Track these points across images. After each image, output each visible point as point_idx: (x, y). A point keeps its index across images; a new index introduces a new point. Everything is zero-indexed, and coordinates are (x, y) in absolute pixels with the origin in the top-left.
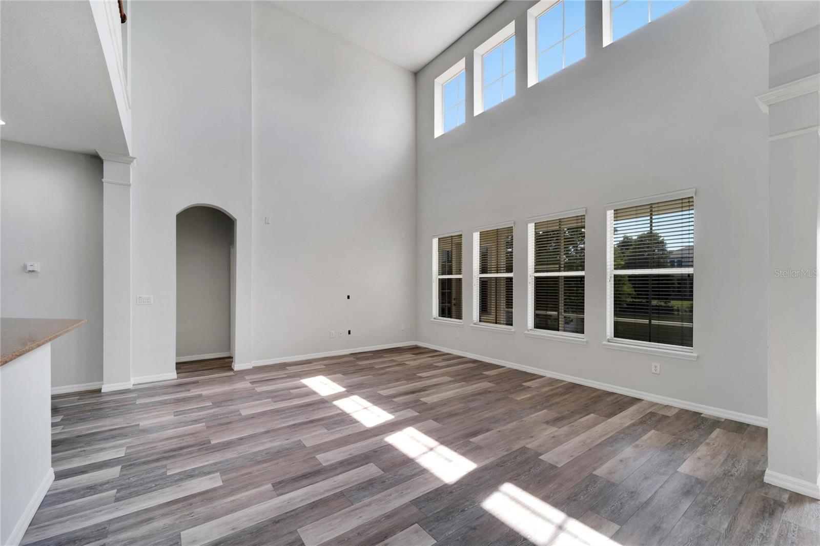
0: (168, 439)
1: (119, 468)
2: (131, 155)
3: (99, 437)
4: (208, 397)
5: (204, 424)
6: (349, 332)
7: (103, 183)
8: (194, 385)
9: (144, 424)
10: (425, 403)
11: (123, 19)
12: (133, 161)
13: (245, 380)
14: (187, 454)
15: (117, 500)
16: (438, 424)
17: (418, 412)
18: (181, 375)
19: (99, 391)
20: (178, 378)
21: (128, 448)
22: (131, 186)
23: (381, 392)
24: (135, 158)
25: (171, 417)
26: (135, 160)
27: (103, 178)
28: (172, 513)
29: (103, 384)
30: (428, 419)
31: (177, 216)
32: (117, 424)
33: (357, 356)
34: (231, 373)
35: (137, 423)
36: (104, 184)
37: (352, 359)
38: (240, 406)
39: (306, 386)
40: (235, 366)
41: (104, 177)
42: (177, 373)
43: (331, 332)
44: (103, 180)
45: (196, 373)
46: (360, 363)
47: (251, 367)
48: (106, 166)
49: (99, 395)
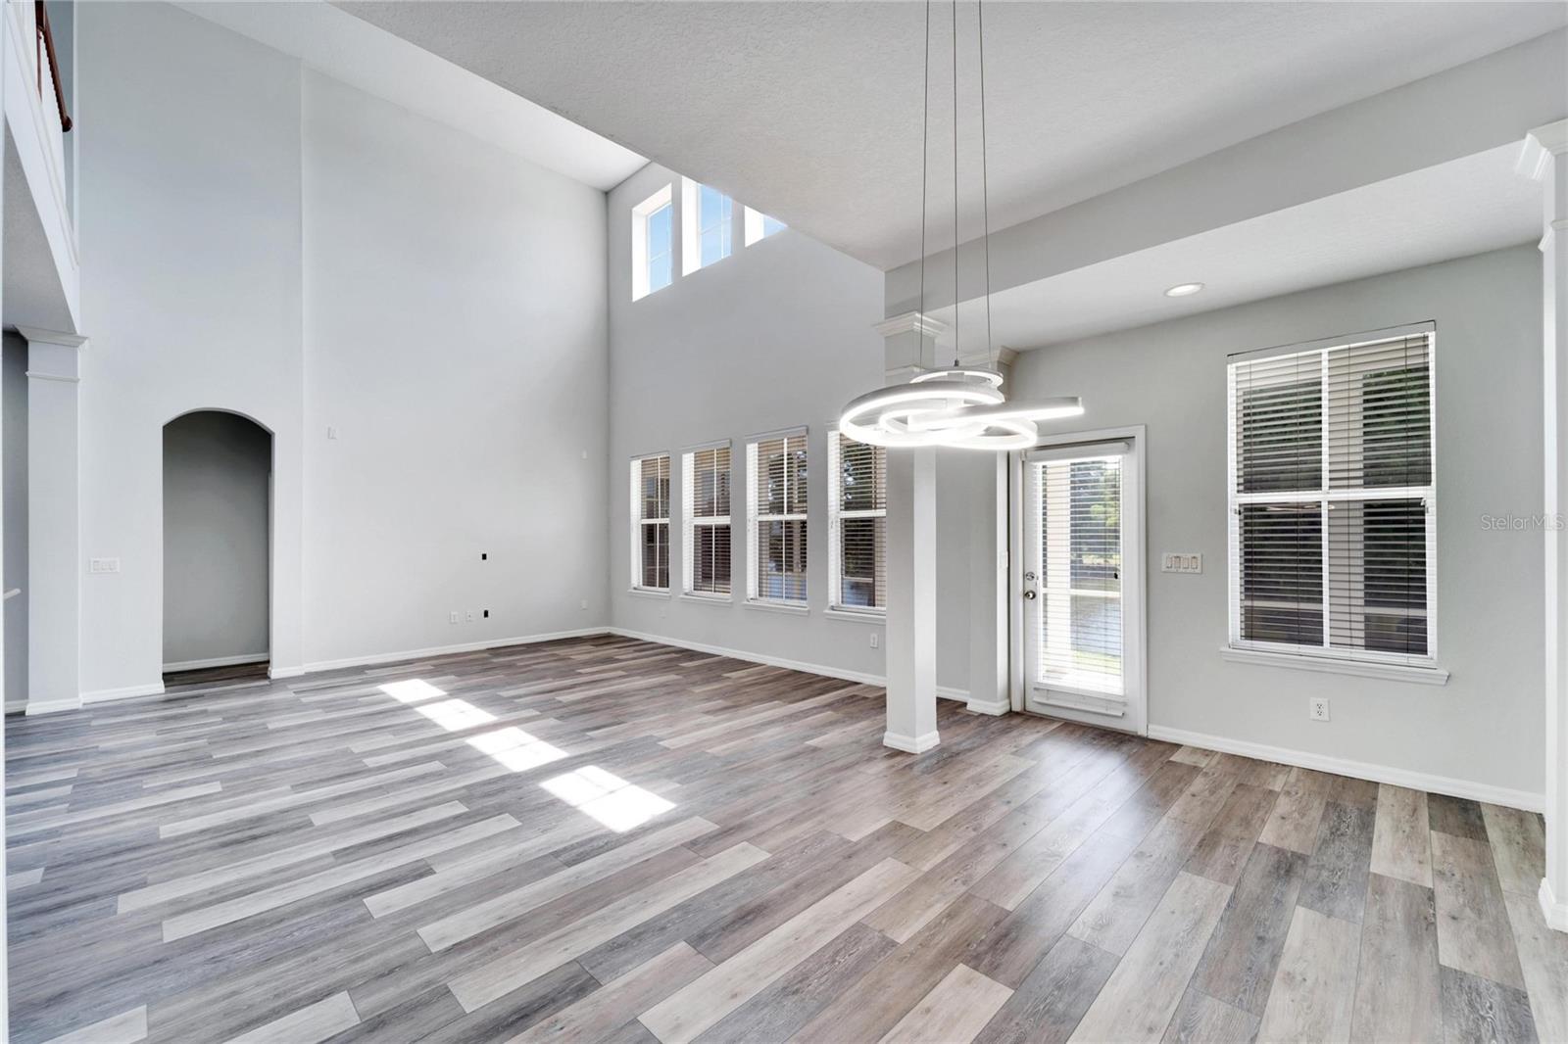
0: (145, 758)
1: (71, 787)
2: (79, 332)
3: (33, 762)
4: (216, 713)
5: (205, 740)
6: (486, 614)
7: (27, 378)
8: (191, 700)
9: (103, 746)
10: (560, 702)
11: (67, 125)
12: (83, 342)
13: (288, 689)
14: (176, 769)
15: (69, 811)
18: (169, 689)
19: (23, 713)
20: (166, 692)
21: (81, 769)
22: (80, 384)
23: (501, 694)
24: (85, 338)
25: (153, 737)
26: (86, 342)
27: (27, 370)
28: (149, 815)
29: (26, 704)
31: (164, 427)
32: (60, 748)
33: (495, 651)
34: (266, 682)
35: (95, 745)
36: (30, 379)
37: (486, 655)
38: (268, 719)
39: (383, 693)
40: (273, 671)
41: (30, 368)
42: (166, 687)
43: (453, 613)
44: (27, 373)
45: (200, 685)
46: (495, 660)
47: (302, 673)
48: (34, 353)
49: (23, 718)
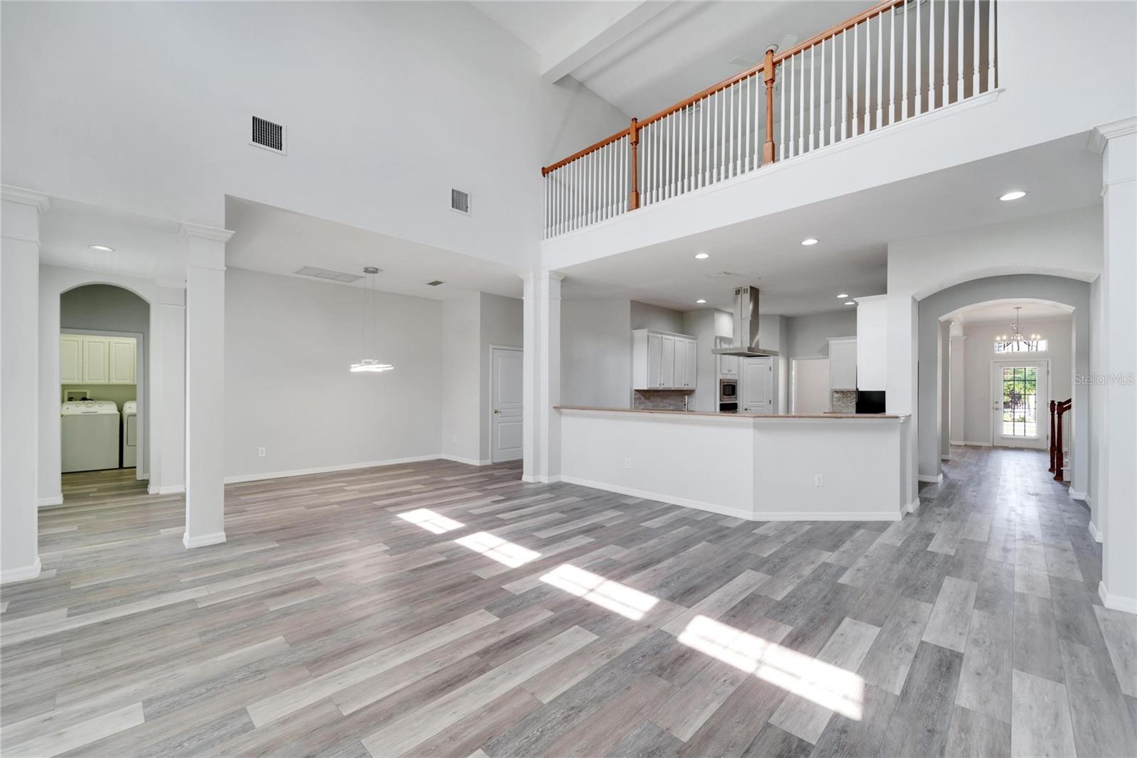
16: (476, 574)
17: (503, 589)
30: (490, 580)
